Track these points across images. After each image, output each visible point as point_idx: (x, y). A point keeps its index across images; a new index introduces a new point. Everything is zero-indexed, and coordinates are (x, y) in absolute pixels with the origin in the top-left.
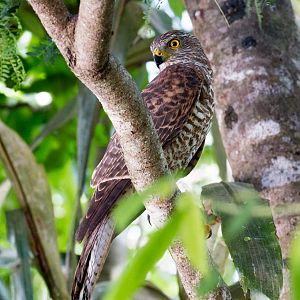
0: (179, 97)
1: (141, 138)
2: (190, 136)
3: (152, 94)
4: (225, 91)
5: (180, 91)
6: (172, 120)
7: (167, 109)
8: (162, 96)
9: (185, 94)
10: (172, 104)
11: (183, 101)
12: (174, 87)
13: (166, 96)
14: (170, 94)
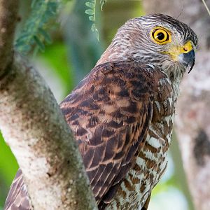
0: (123, 113)
1: (63, 184)
2: (142, 177)
3: (78, 110)
4: (194, 106)
5: (123, 103)
6: (117, 150)
7: (108, 133)
8: (96, 113)
9: (133, 108)
10: (114, 124)
11: (131, 120)
12: (112, 97)
13: (103, 113)
14: (109, 109)
